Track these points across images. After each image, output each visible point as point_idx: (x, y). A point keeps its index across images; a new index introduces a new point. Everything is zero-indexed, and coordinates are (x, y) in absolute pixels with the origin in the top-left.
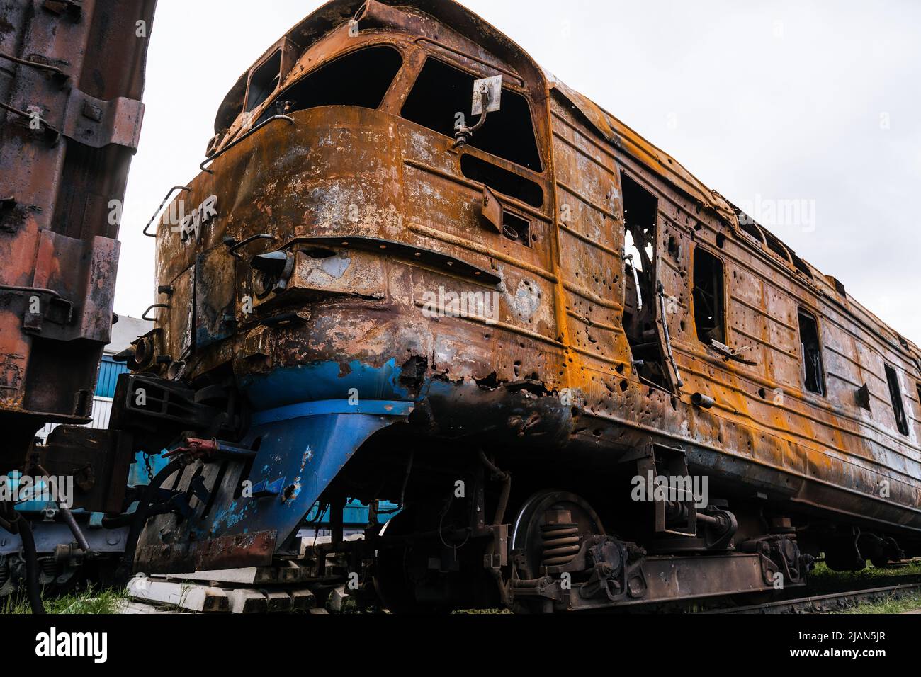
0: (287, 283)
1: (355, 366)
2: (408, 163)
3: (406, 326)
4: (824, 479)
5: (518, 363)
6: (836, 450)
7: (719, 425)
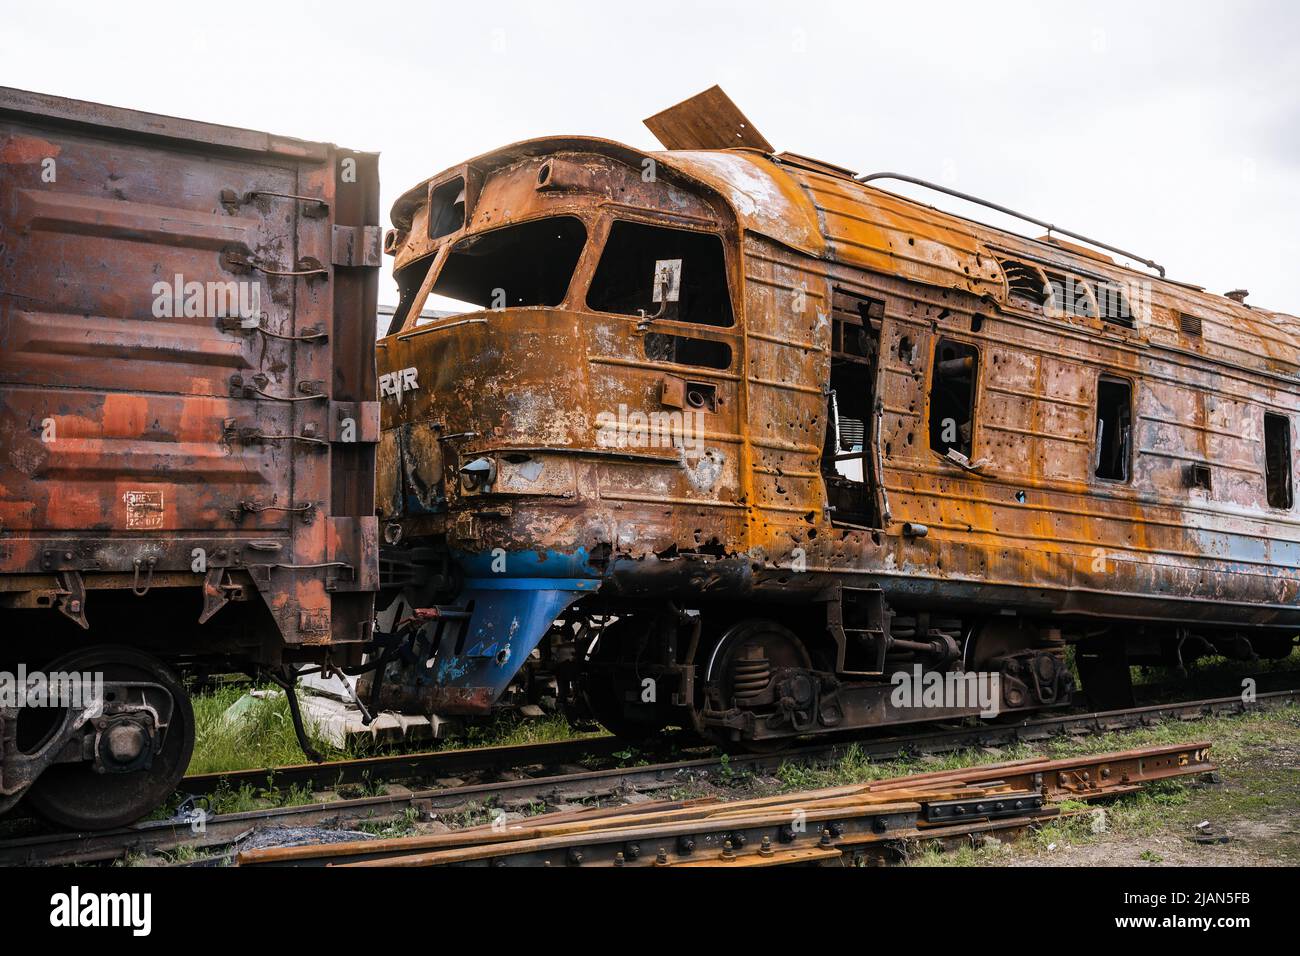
0: (491, 487)
1: (552, 554)
2: (592, 361)
3: (593, 519)
4: (1101, 588)
5: (698, 531)
6: (1130, 550)
7: (940, 550)
